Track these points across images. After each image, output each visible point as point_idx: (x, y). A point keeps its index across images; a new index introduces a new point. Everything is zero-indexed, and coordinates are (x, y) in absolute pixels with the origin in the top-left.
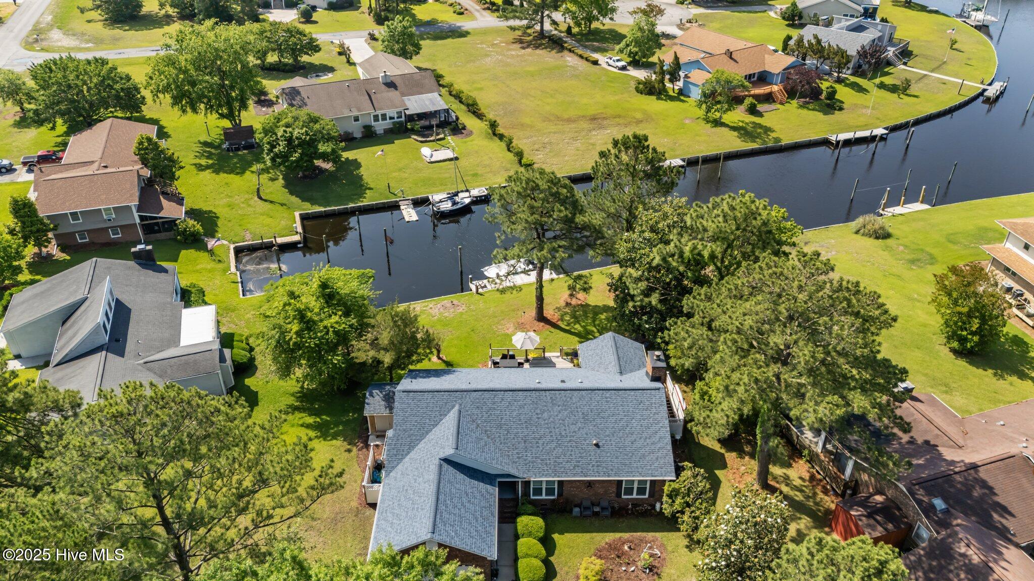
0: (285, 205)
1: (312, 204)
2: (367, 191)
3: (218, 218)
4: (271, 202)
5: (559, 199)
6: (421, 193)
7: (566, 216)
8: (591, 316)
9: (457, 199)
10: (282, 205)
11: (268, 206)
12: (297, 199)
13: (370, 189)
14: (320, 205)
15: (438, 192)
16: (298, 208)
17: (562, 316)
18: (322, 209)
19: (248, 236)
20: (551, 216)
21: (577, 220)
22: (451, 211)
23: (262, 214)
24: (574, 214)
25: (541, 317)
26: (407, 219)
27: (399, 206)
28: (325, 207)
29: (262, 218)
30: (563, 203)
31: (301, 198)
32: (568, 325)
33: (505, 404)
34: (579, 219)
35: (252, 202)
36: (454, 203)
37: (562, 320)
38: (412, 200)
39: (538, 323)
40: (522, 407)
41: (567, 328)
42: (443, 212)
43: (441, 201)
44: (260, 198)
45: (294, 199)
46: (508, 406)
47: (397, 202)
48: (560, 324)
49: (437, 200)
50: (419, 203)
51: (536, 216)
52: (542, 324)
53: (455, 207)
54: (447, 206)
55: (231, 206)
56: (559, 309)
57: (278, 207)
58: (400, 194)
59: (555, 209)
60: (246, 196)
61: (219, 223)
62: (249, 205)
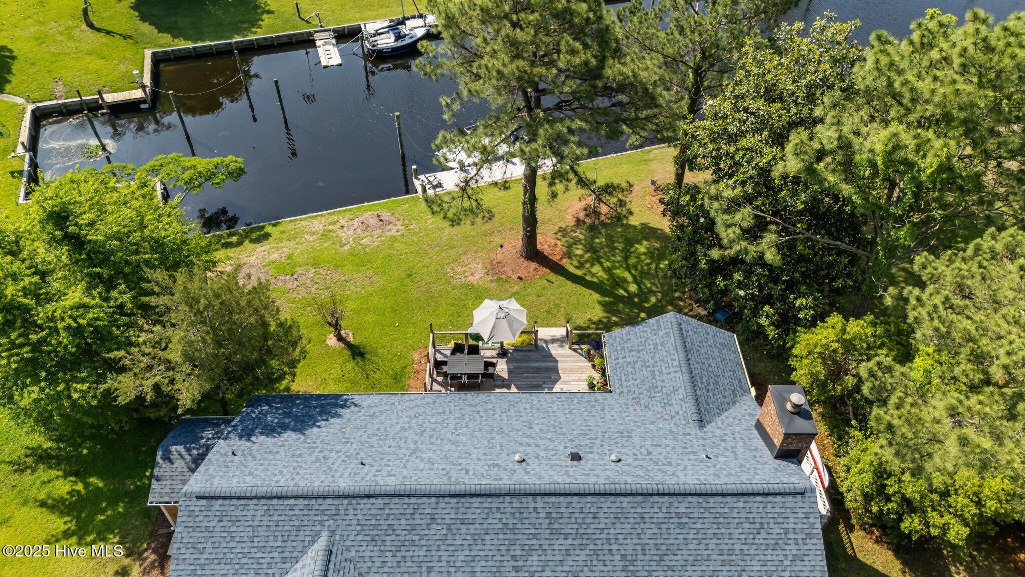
0: (130, 37)
1: (174, 37)
2: (265, 16)
3: (13, 58)
4: (108, 33)
5: (572, 26)
6: (349, 20)
7: (586, 63)
8: (620, 246)
9: (404, 30)
10: (125, 37)
11: (101, 38)
12: (152, 28)
13: (269, 12)
14: (187, 38)
15: (375, 19)
16: (152, 43)
17: (570, 246)
18: (190, 45)
19: (60, 90)
20: (552, 63)
21: (608, 72)
22: (394, 49)
23: (89, 53)
24: (602, 60)
25: (532, 252)
26: (324, 63)
27: (314, 41)
28: (195, 41)
29: (88, 58)
30: (578, 33)
31: (157, 27)
32: (581, 266)
33: (438, 530)
34: (613, 70)
35: (76, 33)
36: (399, 37)
37: (569, 255)
38: (335, 31)
39: (526, 263)
40: (477, 539)
41: (579, 273)
42: (380, 52)
43: (377, 34)
44: (91, 26)
45: (147, 28)
46: (445, 538)
47: (310, 34)
48: (566, 263)
49: (372, 32)
50: (346, 36)
51: (521, 63)
52: (533, 265)
53: (400, 43)
54: (387, 41)
55: (40, 40)
56: (563, 231)
57: (118, 41)
58: (315, 22)
59: (563, 48)
60: (70, 23)
61: (16, 67)
62: (71, 38)
